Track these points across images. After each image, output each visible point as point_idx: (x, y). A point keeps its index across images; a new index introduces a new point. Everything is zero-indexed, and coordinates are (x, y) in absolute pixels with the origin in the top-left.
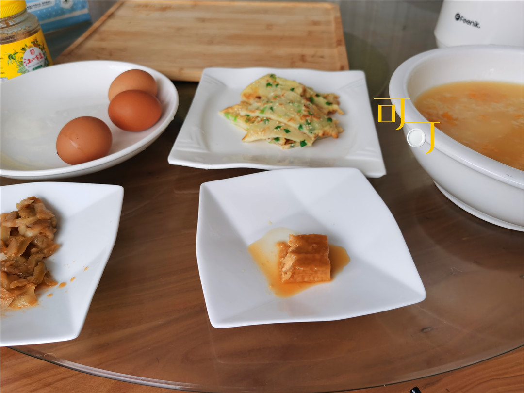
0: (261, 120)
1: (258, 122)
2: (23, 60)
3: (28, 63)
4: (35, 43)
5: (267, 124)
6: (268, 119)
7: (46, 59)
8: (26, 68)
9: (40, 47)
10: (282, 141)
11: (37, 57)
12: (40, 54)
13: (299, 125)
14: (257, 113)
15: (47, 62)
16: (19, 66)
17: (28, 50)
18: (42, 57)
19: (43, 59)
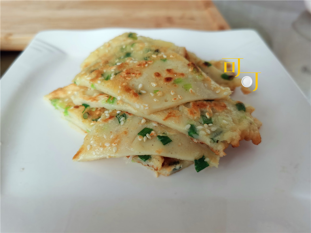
0: (111, 117)
6: (124, 114)
10: (157, 163)
13: (189, 126)
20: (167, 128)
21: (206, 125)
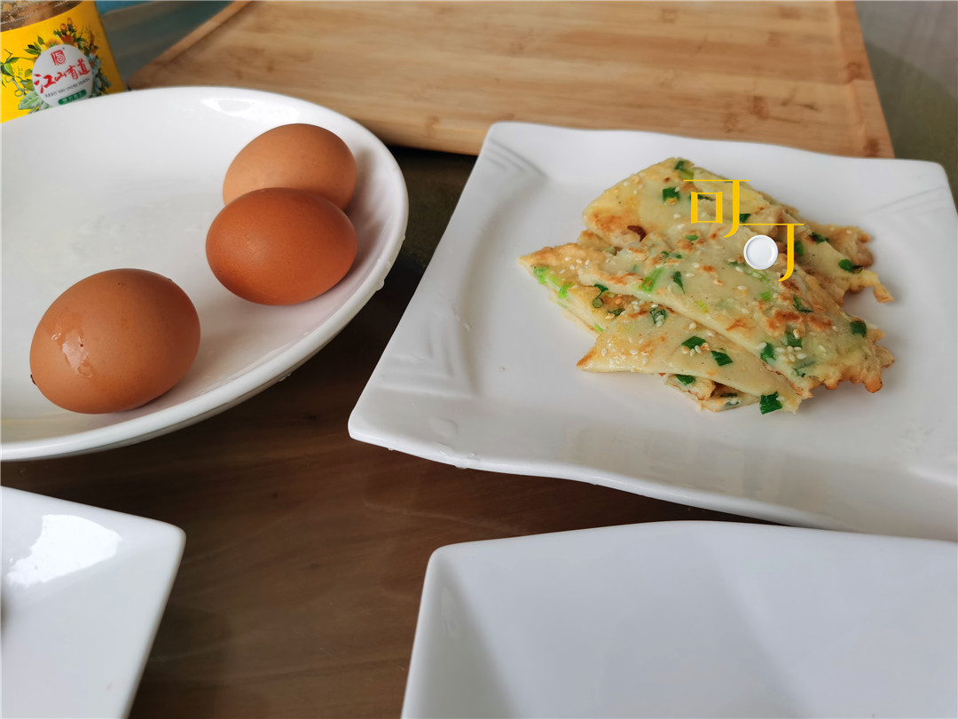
0: (642, 312)
1: (634, 316)
2: (35, 79)
3: (46, 86)
4: (67, 35)
5: (659, 324)
6: (663, 311)
7: (99, 75)
8: (42, 96)
9: (82, 44)
10: (705, 389)
11: (71, 70)
12: (80, 62)
13: (764, 345)
14: (632, 287)
15: (99, 84)
16: (22, 91)
17: (46, 52)
18: (85, 71)
19: (90, 75)
20: (728, 341)
21: (790, 348)
